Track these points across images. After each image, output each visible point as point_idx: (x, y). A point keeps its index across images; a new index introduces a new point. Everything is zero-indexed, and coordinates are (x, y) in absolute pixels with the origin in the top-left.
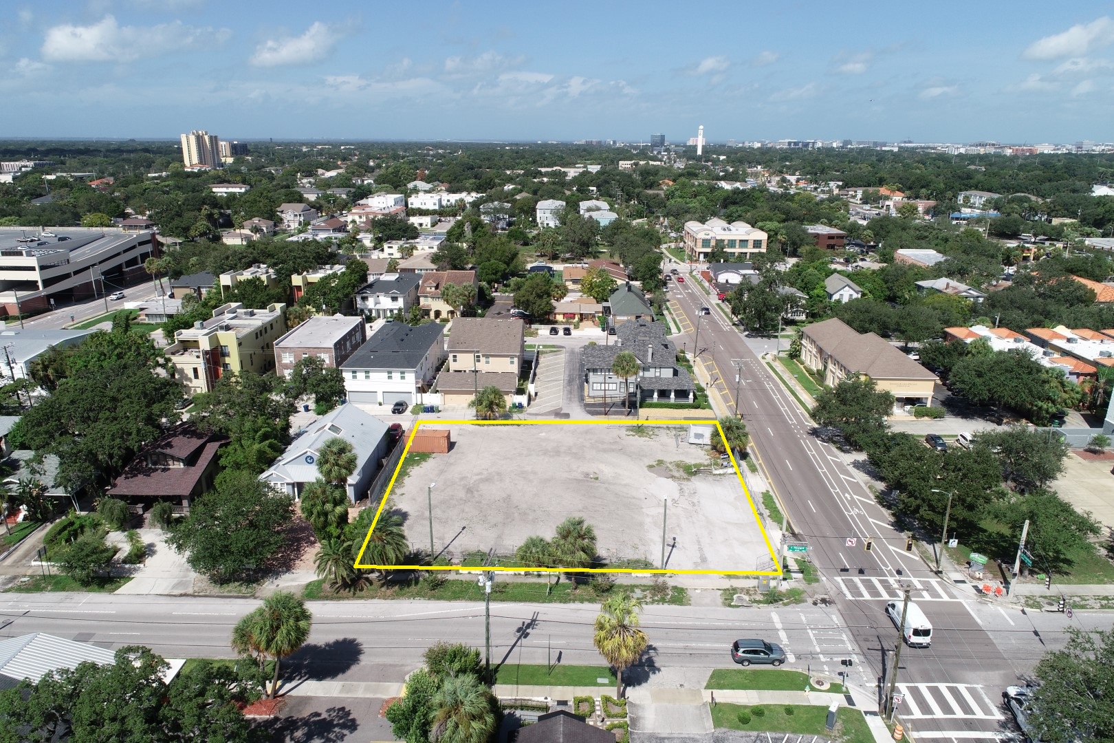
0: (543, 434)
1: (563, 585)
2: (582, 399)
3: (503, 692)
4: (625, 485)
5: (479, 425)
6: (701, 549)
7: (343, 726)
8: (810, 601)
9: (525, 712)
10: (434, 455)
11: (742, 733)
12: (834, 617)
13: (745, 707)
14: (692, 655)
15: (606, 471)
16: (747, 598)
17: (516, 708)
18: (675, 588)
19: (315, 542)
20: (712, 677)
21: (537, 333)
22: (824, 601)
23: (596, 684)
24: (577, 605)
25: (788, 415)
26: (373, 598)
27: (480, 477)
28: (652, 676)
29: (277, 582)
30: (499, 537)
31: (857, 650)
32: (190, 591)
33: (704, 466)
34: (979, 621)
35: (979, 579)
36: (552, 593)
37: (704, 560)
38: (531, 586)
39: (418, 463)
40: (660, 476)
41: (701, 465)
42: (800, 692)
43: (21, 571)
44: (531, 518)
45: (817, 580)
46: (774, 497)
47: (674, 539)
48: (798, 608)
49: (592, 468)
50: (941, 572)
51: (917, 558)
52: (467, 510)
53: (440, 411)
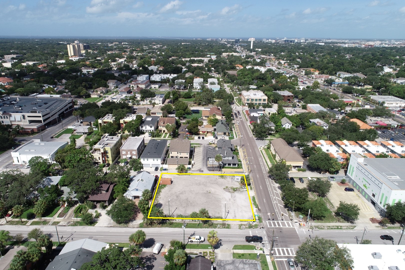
0: (196, 178)
1: (201, 223)
2: (207, 165)
3: (187, 251)
4: (217, 195)
5: (179, 175)
6: (235, 213)
7: (154, 259)
8: (259, 227)
9: (192, 255)
10: (167, 185)
11: (239, 259)
12: (264, 232)
13: (240, 254)
14: (230, 242)
15: (213, 190)
16: (244, 227)
17: (190, 254)
18: (228, 224)
19: (140, 212)
20: (234, 247)
21: (194, 139)
22: (263, 227)
23: (208, 249)
24: (204, 229)
25: (264, 170)
26: (156, 227)
27: (180, 192)
28: (220, 247)
29: (132, 223)
30: (185, 211)
31: (268, 240)
32: (112, 226)
33: (238, 188)
34: (298, 233)
35: (301, 222)
36: (198, 226)
37: (235, 216)
38: (193, 224)
39: (163, 188)
40: (226, 191)
41: (237, 188)
42: (253, 250)
43: (70, 220)
44: (193, 205)
45: (262, 222)
46: (255, 198)
47: (229, 211)
48: (256, 229)
49: (209, 189)
50: (292, 220)
51: (287, 216)
52: (177, 202)
53: (168, 170)
